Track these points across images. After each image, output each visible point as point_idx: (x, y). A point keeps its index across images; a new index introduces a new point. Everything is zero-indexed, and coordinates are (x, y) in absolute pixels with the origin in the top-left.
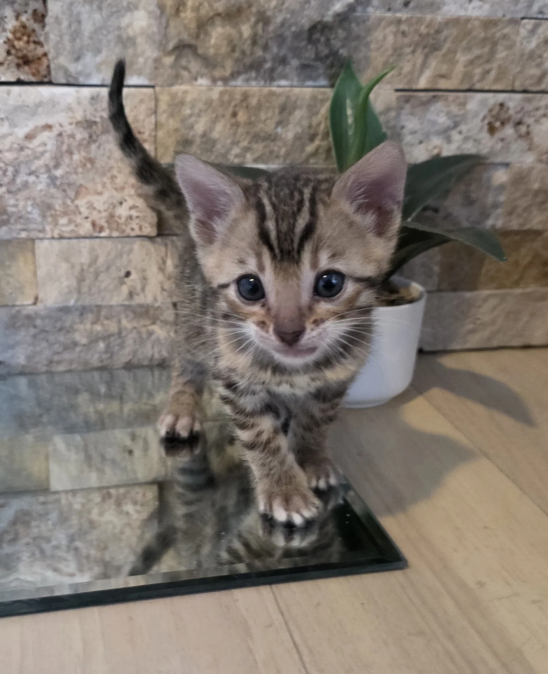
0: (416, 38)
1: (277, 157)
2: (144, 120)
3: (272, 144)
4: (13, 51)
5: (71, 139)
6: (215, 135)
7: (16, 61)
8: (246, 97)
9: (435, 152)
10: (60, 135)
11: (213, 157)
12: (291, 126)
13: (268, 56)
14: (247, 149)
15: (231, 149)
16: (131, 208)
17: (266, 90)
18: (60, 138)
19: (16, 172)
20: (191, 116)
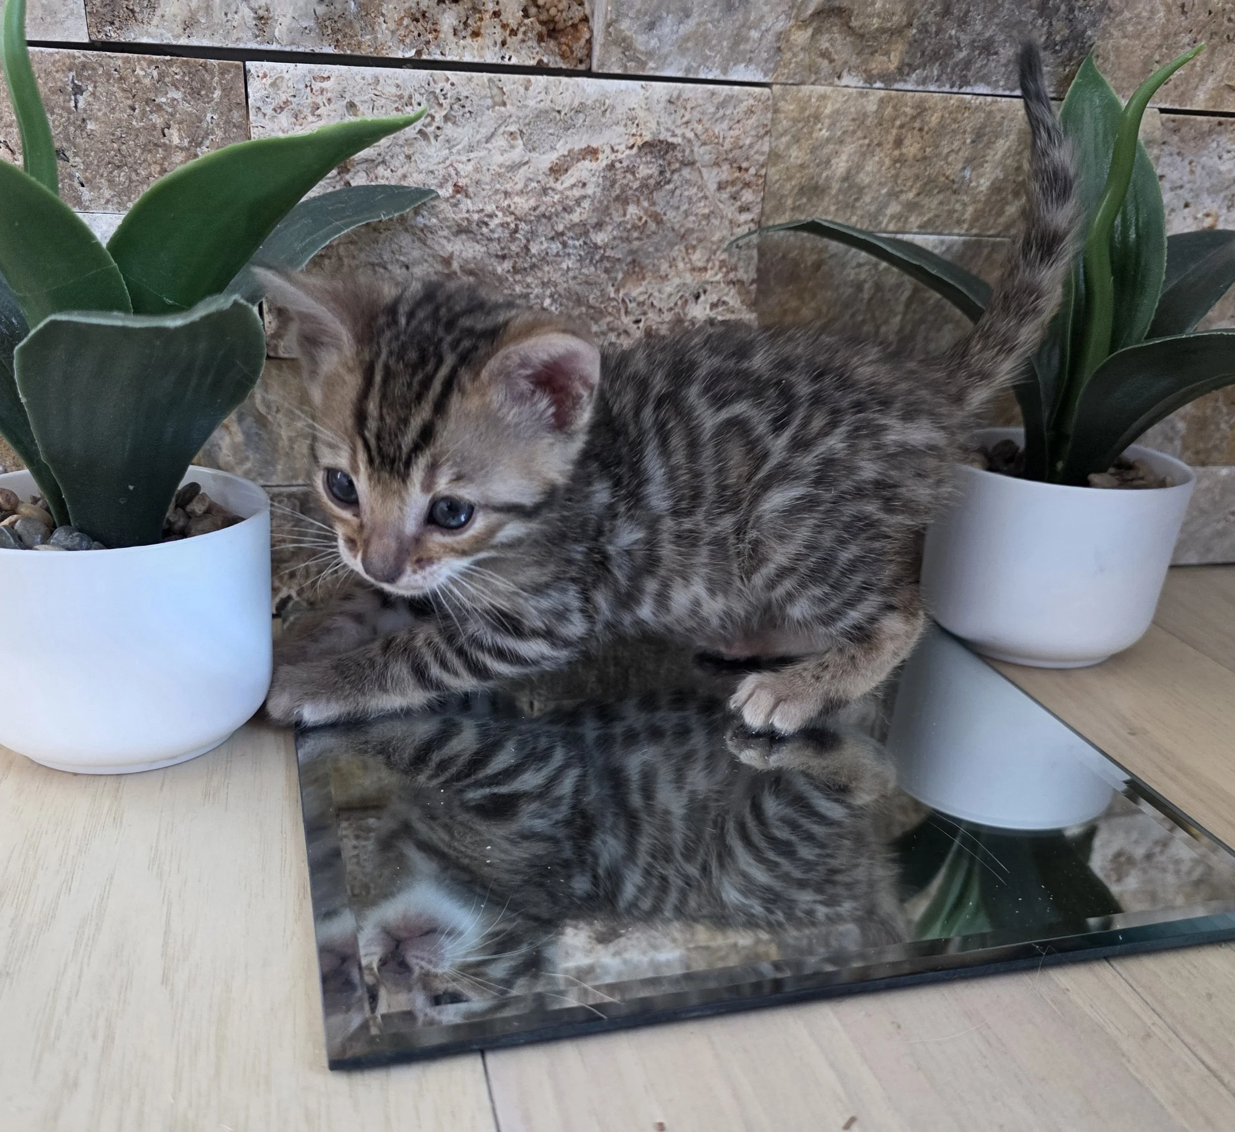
0: (1203, 17)
1: (959, 222)
2: (751, 146)
3: (953, 198)
4: (533, 10)
5: (629, 176)
6: (863, 178)
7: (538, 27)
8: (921, 110)
9: (1207, 222)
10: (611, 167)
11: (854, 219)
12: (988, 167)
13: (965, 38)
14: (912, 207)
15: (886, 205)
16: (714, 306)
17: (954, 100)
18: (609, 174)
19: (532, 235)
20: (828, 140)
